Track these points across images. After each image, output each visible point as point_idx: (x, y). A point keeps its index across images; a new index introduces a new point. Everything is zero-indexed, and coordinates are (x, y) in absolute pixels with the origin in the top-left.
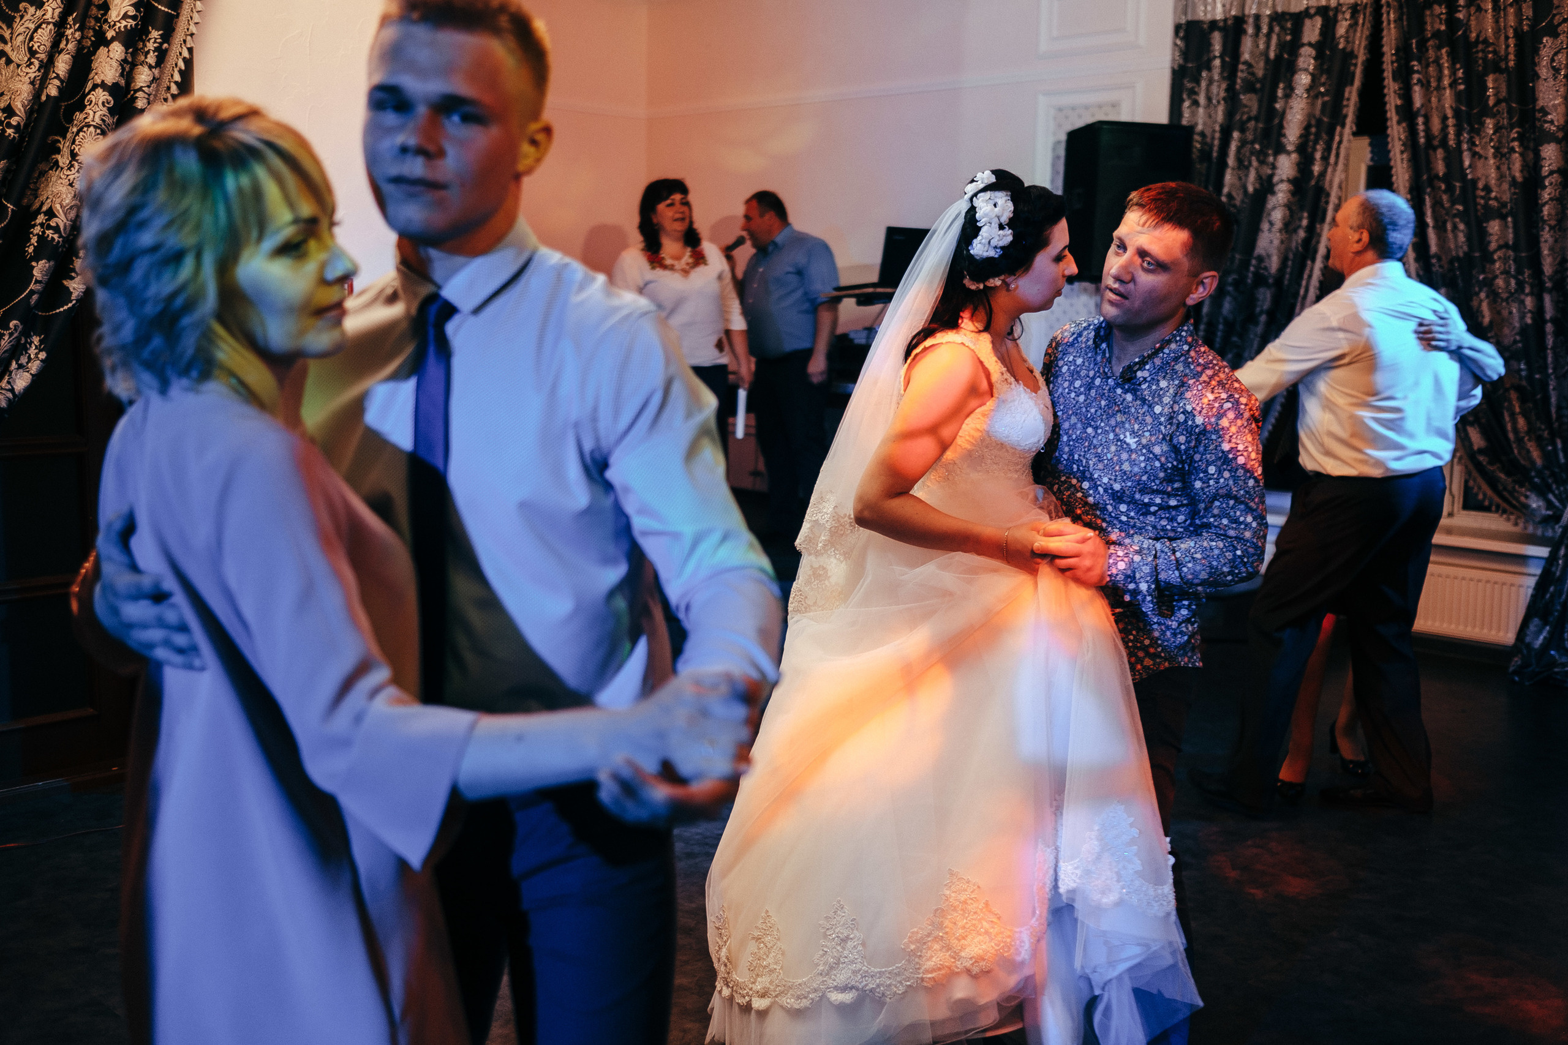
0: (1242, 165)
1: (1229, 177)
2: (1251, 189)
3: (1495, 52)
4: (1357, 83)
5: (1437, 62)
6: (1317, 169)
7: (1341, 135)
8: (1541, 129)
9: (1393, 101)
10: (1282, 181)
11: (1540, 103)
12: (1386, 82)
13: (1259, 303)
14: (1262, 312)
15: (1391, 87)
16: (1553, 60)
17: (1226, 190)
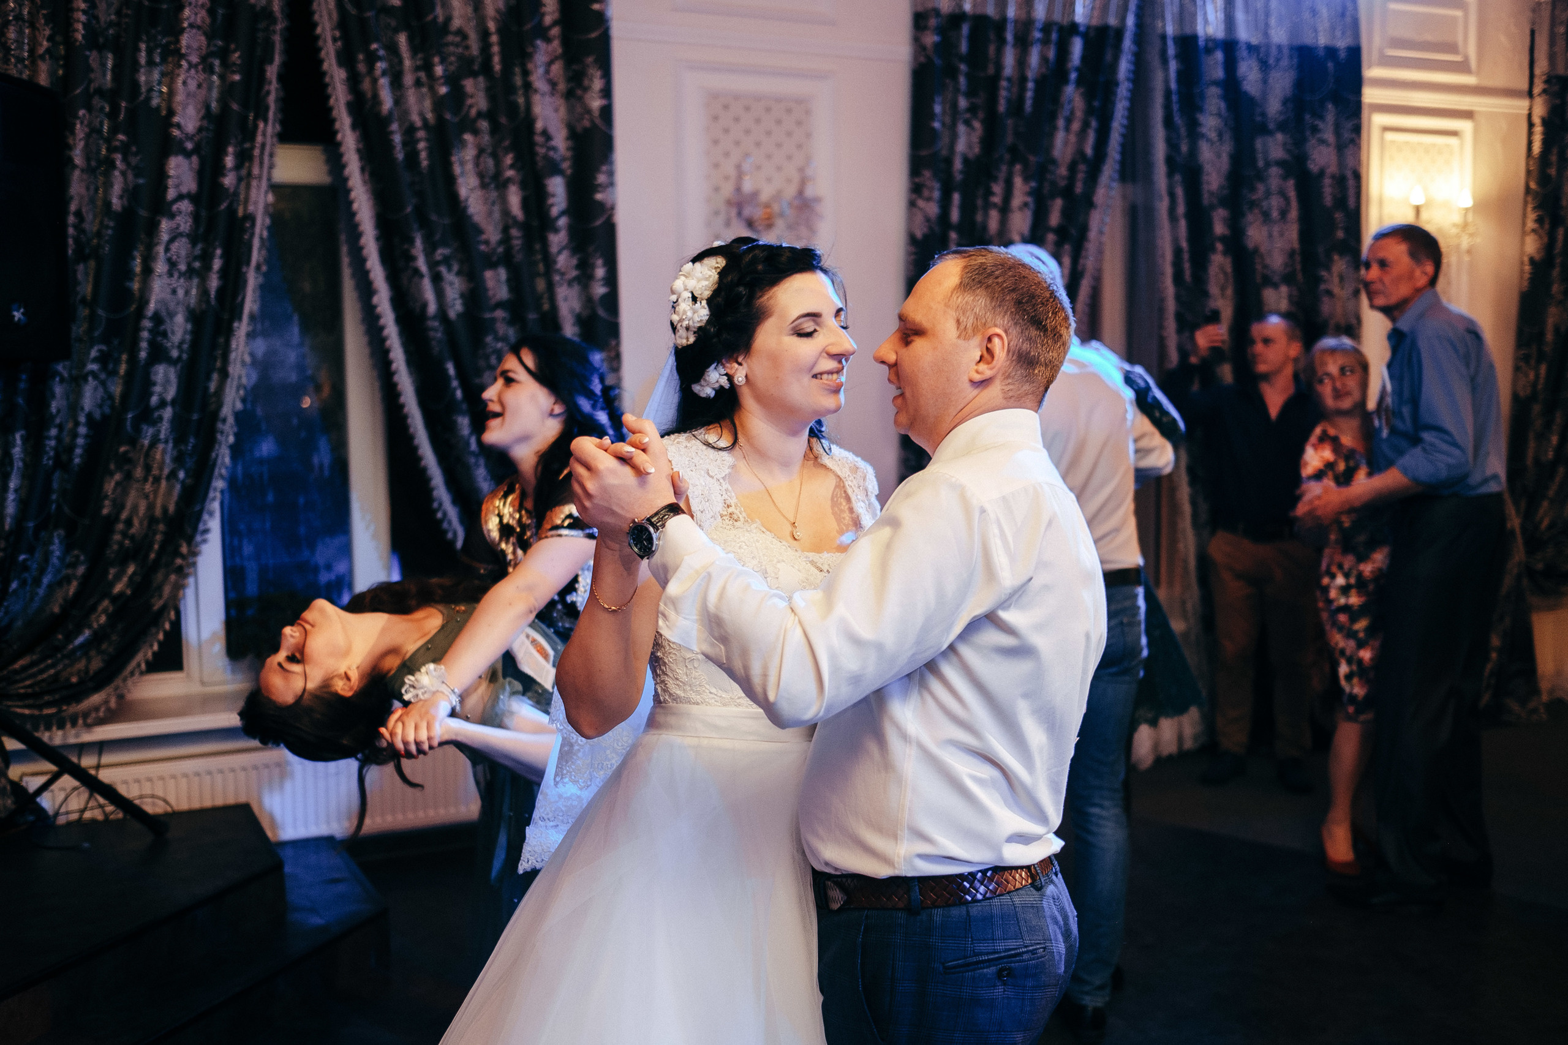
0: (100, 168)
1: (77, 187)
2: (116, 203)
3: (467, 48)
4: (277, 59)
5: (393, 49)
6: (228, 180)
7: (264, 134)
8: (546, 157)
9: (340, 97)
10: (180, 197)
11: (539, 125)
12: (325, 66)
13: (158, 389)
14: (163, 404)
15: (337, 76)
16: (547, 72)
17: (73, 207)
